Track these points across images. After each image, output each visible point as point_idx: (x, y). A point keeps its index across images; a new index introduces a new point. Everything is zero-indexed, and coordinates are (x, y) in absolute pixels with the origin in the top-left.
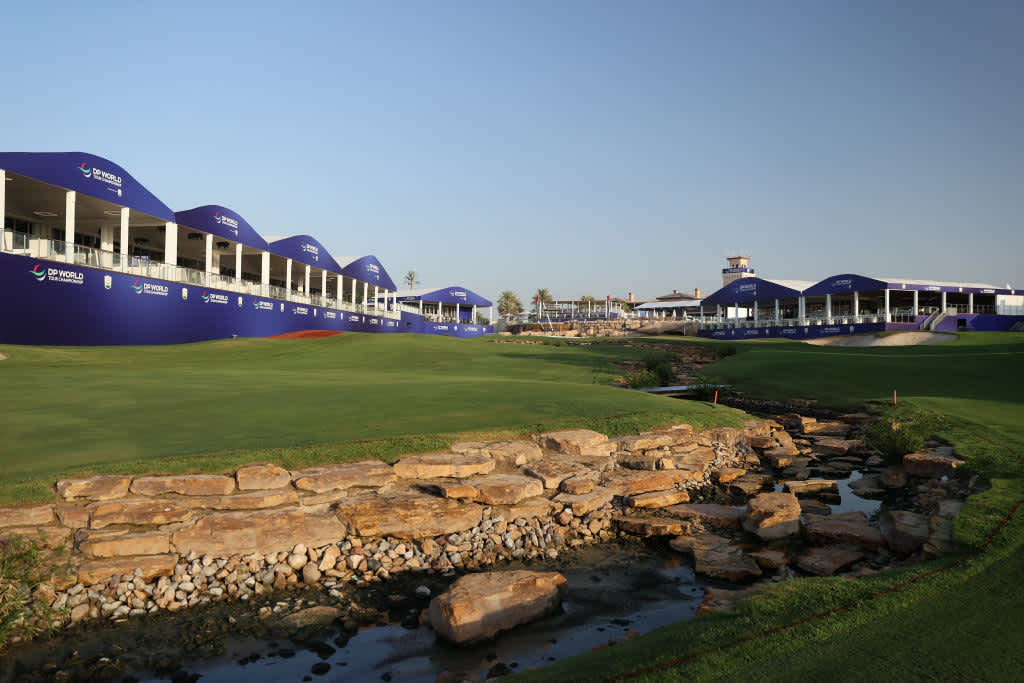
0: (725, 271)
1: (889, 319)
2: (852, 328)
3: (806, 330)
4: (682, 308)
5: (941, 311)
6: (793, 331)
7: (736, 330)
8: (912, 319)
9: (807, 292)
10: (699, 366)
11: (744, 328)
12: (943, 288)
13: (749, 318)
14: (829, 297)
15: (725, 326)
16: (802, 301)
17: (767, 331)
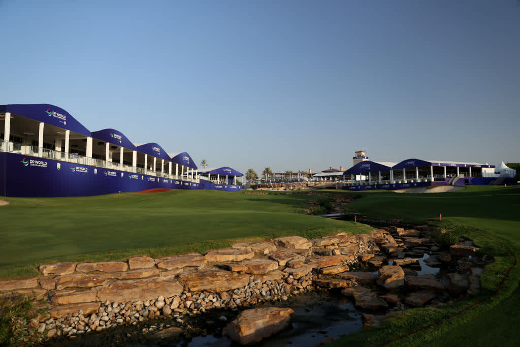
0: (354, 158)
1: (433, 180)
4: (334, 176)
5: (457, 176)
7: (361, 186)
8: (444, 179)
9: (394, 168)
10: (345, 204)
11: (365, 185)
13: (367, 180)
14: (404, 169)
15: (355, 184)
16: (392, 172)
17: (375, 186)
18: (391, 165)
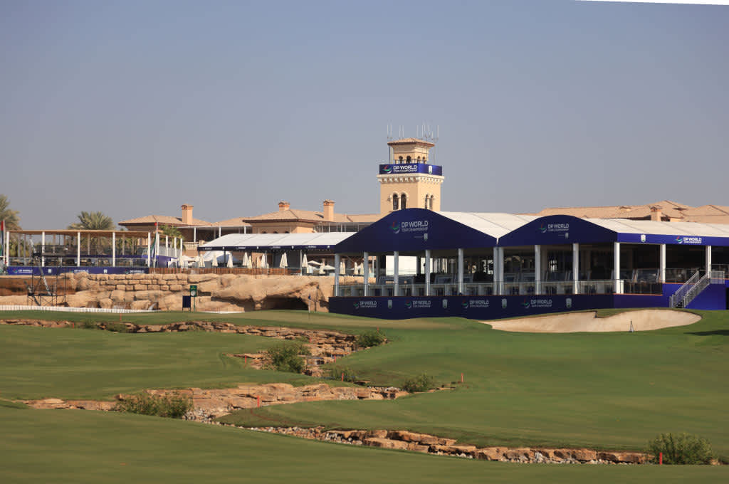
0: (383, 169)
1: (619, 288)
2: (569, 301)
3: (504, 302)
4: (298, 248)
5: (703, 273)
6: (484, 304)
7: (395, 299)
8: (658, 287)
9: (507, 239)
10: (331, 359)
11: (408, 296)
12: (707, 240)
13: (419, 278)
14: (537, 249)
15: (377, 291)
16: (499, 254)
17: (445, 302)
18: (497, 225)
